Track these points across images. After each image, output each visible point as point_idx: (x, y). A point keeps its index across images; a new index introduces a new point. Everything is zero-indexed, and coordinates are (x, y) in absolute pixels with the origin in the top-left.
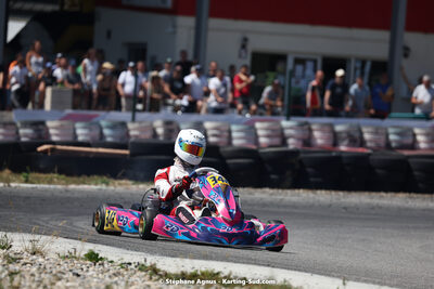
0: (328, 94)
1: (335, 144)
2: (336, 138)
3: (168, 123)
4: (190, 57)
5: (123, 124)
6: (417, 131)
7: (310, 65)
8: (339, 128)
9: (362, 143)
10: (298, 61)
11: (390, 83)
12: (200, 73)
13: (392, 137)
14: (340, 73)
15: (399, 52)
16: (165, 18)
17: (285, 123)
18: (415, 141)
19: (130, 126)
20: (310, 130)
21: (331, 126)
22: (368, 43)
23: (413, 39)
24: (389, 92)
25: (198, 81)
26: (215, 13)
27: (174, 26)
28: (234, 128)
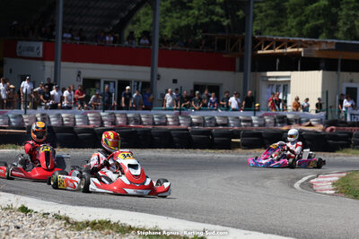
0: (123, 99)
1: (128, 123)
2: (128, 121)
3: (43, 115)
4: (52, 81)
5: (21, 116)
6: (168, 116)
7: (112, 84)
8: (129, 115)
9: (141, 123)
10: (106, 82)
11: (151, 93)
12: (57, 89)
13: (155, 119)
14: (128, 88)
15: (155, 77)
16: (40, 62)
17: (102, 114)
18: (167, 121)
19: (24, 116)
20: (115, 117)
21: (126, 114)
22: (140, 73)
23: (162, 71)
24: (151, 97)
25: (57, 94)
26: (64, 59)
27: (44, 66)
28: (76, 116)
